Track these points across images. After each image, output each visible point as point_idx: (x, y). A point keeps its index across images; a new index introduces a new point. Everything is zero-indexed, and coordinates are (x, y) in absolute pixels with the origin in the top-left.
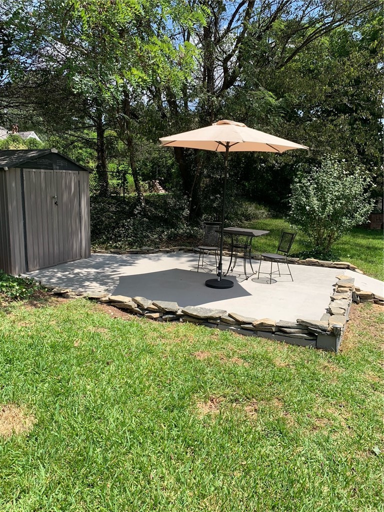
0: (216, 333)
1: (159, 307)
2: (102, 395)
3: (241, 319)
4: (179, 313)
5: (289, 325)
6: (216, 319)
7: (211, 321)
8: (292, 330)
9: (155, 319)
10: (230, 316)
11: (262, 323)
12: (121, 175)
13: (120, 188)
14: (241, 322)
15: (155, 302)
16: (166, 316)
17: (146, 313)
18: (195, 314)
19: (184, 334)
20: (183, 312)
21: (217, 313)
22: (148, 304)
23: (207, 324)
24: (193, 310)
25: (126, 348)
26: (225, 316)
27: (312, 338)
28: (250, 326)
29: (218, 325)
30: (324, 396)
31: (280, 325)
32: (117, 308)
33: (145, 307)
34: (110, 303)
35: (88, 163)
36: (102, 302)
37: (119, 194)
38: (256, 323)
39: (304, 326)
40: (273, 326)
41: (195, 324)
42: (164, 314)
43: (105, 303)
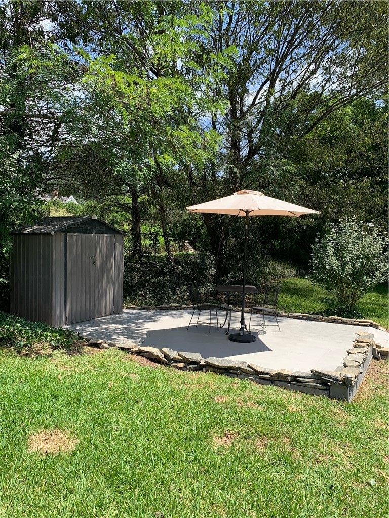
0: (235, 382)
1: (184, 358)
2: (132, 426)
3: (259, 369)
4: (202, 363)
5: (304, 375)
6: (236, 369)
7: (232, 371)
8: (307, 380)
9: (180, 369)
10: (249, 366)
11: (279, 373)
12: (154, 237)
13: (152, 248)
14: (259, 372)
15: (180, 353)
16: (191, 366)
17: (172, 363)
18: (216, 364)
19: (206, 381)
20: (205, 362)
21: (237, 364)
22: (174, 354)
23: (228, 374)
24: (214, 360)
25: (153, 390)
26: (245, 367)
27: (325, 388)
28: (268, 376)
29: (238, 375)
30: (331, 437)
31: (295, 375)
32: (146, 358)
33: (172, 357)
34: (140, 353)
35: (123, 225)
36: (133, 353)
37: (151, 253)
38: (273, 373)
39: (317, 377)
40: (289, 376)
41: (217, 374)
42: (188, 364)
43: (135, 353)
